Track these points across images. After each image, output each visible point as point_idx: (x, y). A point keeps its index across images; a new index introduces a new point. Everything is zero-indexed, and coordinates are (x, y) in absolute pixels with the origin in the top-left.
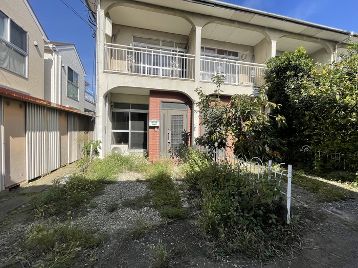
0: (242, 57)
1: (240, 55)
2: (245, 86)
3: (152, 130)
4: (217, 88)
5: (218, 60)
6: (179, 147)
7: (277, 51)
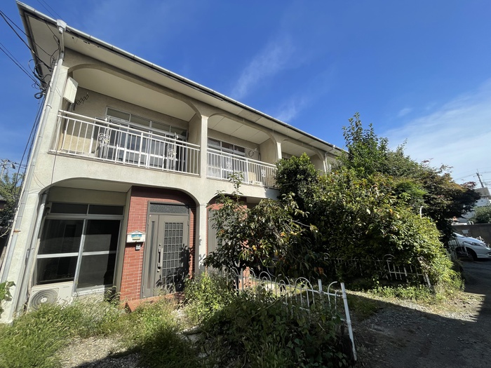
0: (249, 154)
1: (247, 151)
2: (254, 186)
3: (130, 249)
4: (235, 190)
5: (223, 154)
6: (175, 273)
7: (283, 153)
